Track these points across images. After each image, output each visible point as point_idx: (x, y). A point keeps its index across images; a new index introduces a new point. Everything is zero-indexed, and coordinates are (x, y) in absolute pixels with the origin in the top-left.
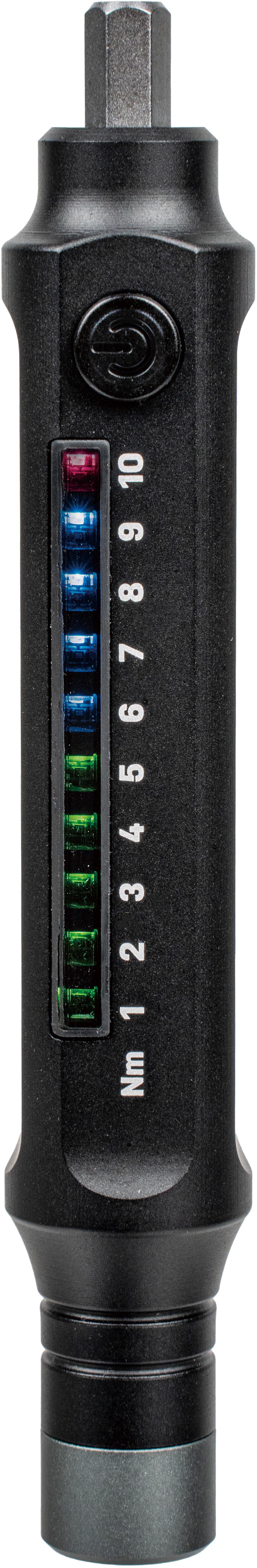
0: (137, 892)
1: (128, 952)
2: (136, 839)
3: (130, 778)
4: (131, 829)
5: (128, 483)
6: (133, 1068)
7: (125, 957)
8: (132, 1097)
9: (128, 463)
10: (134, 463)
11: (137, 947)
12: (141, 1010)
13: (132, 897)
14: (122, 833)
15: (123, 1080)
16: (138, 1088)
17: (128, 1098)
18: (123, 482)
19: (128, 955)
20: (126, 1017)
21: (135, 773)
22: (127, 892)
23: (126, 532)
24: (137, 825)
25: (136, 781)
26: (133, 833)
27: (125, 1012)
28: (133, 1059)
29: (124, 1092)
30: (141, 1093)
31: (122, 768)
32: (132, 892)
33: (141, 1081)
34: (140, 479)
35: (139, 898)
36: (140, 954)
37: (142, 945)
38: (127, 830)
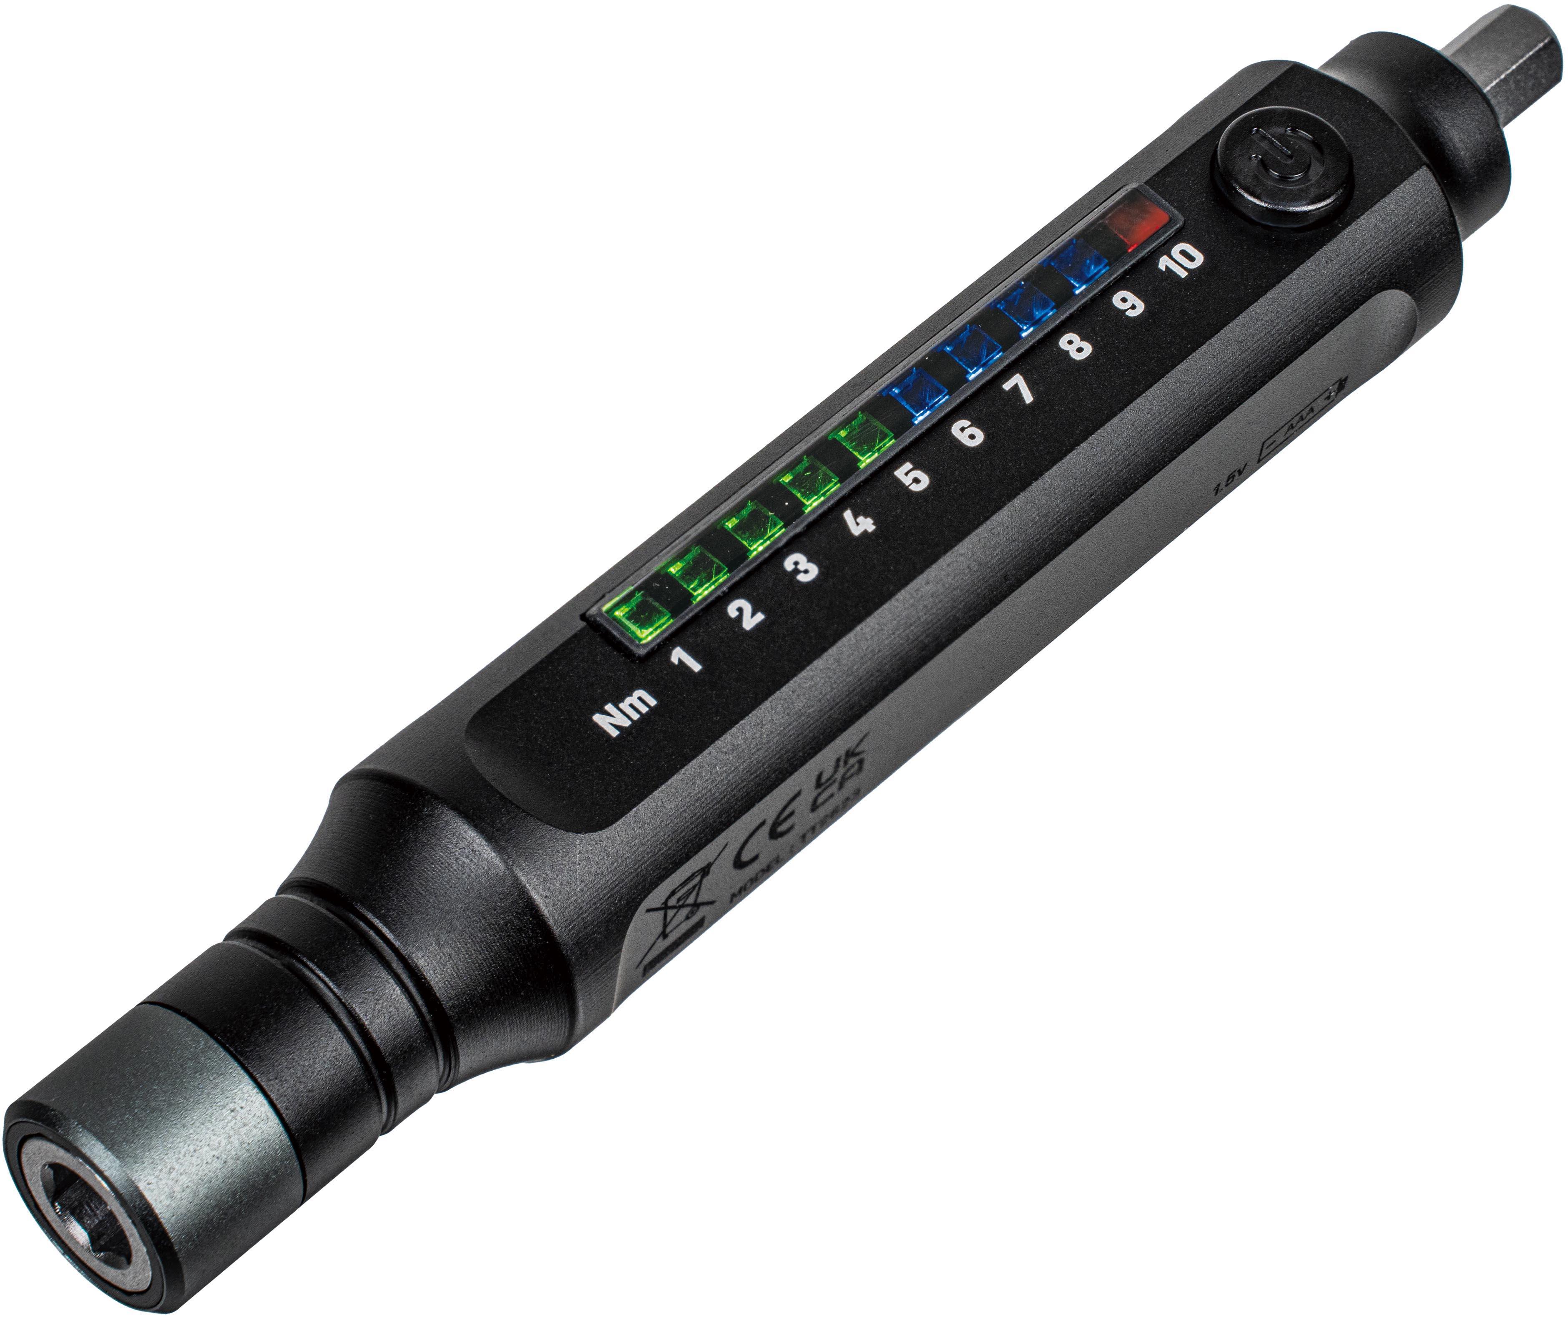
0: (806, 572)
1: (740, 610)
2: (856, 531)
3: (907, 481)
4: (861, 519)
5: (1167, 267)
6: (631, 706)
7: (733, 612)
8: (602, 728)
9: (1183, 253)
10: (1192, 259)
11: (753, 615)
12: (696, 667)
13: (796, 571)
14: (848, 515)
15: (609, 707)
16: (616, 727)
17: (596, 725)
18: (1164, 263)
19: (737, 613)
20: (674, 660)
21: (916, 481)
22: (796, 563)
23: (1124, 300)
24: (870, 521)
25: (910, 487)
26: (858, 524)
27: (678, 655)
28: (640, 699)
29: (597, 718)
30: (614, 733)
31: (908, 466)
32: (801, 567)
33: (627, 723)
34: (1183, 274)
35: (802, 578)
36: (750, 622)
37: (760, 617)
38: (856, 516)
